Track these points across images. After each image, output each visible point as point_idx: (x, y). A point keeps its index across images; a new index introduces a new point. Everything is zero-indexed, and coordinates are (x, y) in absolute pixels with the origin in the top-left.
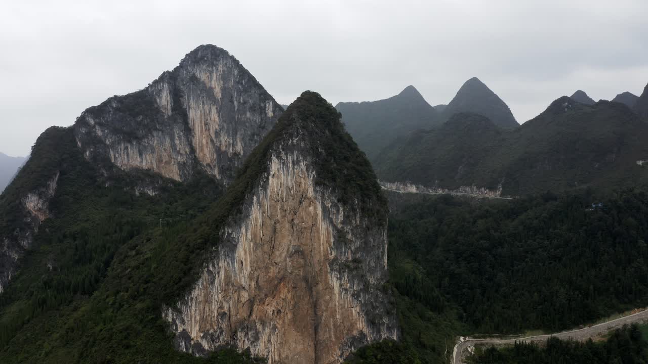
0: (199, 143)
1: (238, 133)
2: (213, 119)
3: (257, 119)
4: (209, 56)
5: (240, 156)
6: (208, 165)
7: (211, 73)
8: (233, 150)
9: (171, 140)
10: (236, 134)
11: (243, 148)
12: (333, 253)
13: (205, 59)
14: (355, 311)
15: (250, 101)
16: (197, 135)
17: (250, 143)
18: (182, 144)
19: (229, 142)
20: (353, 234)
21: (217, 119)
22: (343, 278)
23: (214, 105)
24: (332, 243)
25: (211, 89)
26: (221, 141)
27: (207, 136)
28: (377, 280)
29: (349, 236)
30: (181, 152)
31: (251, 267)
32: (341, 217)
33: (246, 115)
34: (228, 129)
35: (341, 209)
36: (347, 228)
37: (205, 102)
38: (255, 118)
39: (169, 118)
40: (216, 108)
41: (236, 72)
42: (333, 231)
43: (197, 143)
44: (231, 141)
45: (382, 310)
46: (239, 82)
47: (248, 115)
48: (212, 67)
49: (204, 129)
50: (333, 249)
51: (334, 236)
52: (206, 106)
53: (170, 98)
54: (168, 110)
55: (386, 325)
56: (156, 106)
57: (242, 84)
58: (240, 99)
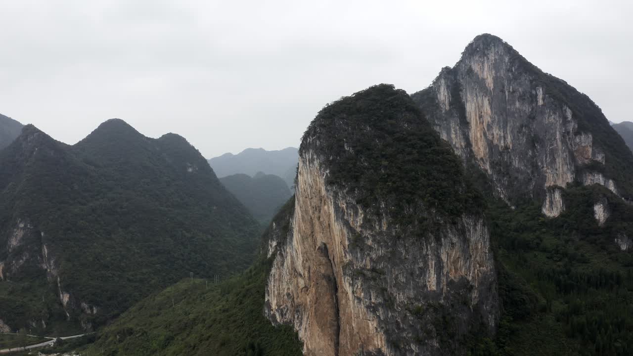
0: (475, 136)
1: (509, 125)
2: (486, 111)
3: (527, 109)
4: (481, 46)
5: (509, 150)
6: (482, 159)
7: (483, 63)
8: (504, 143)
9: (447, 134)
10: (507, 125)
11: (512, 141)
12: (348, 256)
13: (478, 49)
14: (372, 325)
15: (520, 89)
16: (473, 128)
17: (518, 136)
18: (458, 138)
19: (500, 135)
20: (374, 240)
21: (489, 112)
22: (356, 286)
23: (485, 97)
24: (347, 246)
25: (483, 80)
26: (493, 134)
27: (481, 129)
28: (409, 298)
29: (370, 242)
30: (457, 146)
31: (302, 257)
32: (360, 220)
33: (515, 104)
34: (499, 121)
35: (360, 211)
36: (367, 233)
37: (478, 94)
38: (524, 108)
39: (446, 112)
40: (488, 100)
41: (507, 59)
42: (348, 233)
43: (473, 137)
44: (502, 134)
45: (410, 335)
46: (509, 70)
47: (518, 104)
48: (484, 58)
49: (478, 122)
50: (347, 252)
51: (349, 239)
52: (479, 98)
53: (448, 93)
54: (445, 105)
55: (414, 354)
56: (437, 102)
57: (512, 71)
58: (510, 88)
